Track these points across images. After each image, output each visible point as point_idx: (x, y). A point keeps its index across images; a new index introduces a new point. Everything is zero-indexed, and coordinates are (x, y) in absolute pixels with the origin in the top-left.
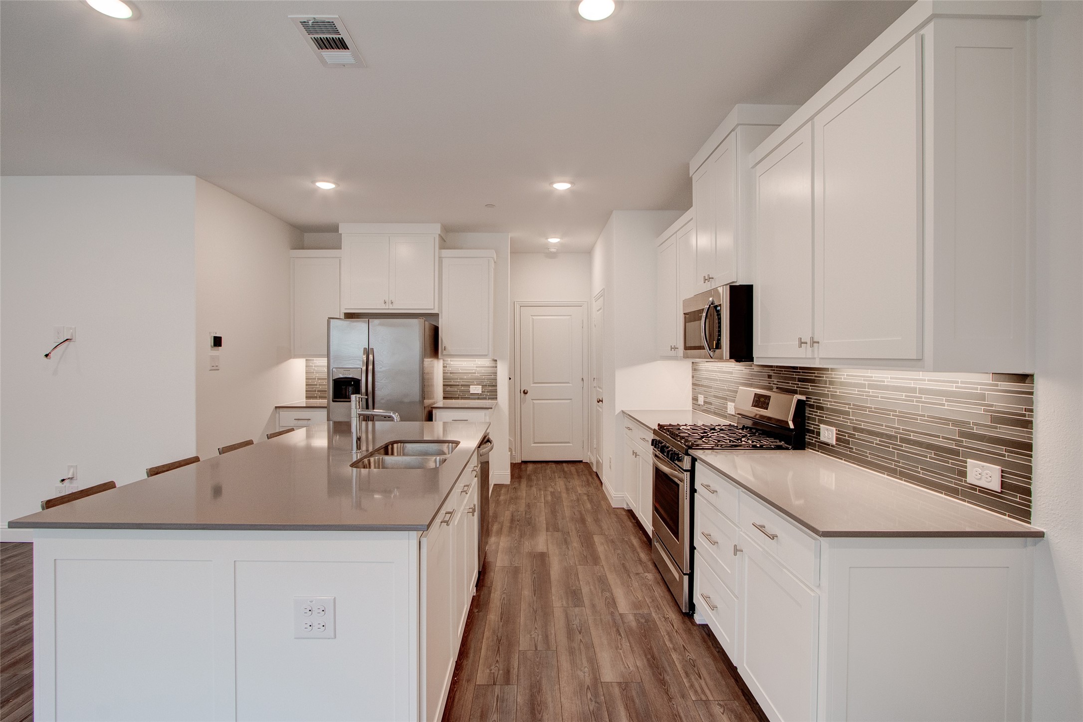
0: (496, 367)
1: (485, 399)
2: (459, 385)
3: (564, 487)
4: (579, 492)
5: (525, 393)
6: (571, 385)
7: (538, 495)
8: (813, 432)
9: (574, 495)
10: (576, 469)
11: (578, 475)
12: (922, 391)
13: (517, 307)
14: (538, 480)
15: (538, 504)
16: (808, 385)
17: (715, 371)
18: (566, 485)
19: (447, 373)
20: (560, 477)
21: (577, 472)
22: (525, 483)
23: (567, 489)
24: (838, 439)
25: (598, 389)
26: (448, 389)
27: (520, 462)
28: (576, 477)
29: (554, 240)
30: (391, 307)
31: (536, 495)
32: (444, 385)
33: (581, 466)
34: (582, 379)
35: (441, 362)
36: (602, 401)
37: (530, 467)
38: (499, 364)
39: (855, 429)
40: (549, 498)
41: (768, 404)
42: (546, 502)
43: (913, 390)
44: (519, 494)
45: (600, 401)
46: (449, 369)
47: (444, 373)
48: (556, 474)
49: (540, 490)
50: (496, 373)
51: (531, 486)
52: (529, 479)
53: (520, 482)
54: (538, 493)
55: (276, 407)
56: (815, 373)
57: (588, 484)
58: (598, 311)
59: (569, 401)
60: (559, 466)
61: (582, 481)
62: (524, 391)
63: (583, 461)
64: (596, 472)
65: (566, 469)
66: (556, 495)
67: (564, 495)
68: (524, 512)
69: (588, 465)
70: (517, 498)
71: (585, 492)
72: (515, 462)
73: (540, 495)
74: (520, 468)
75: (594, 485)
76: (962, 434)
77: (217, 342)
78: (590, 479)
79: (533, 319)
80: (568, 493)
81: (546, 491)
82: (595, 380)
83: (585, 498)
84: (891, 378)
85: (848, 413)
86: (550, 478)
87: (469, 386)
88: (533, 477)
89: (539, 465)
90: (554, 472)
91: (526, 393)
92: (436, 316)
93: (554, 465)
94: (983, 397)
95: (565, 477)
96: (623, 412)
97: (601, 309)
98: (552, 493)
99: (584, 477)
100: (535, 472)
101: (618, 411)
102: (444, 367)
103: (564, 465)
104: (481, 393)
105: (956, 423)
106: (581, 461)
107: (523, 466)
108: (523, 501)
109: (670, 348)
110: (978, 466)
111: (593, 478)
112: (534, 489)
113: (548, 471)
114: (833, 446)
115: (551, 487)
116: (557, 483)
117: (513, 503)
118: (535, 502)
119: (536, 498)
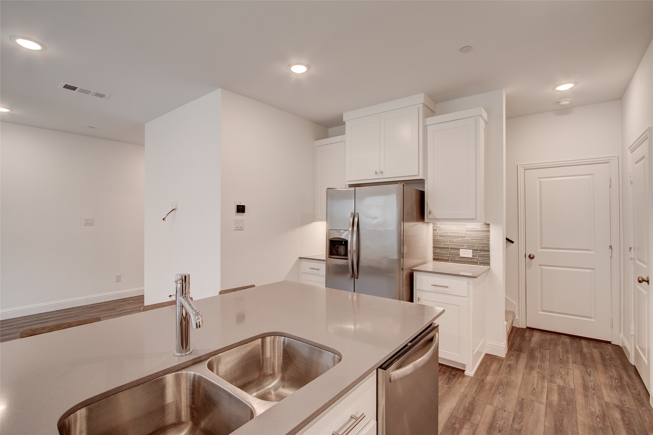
0: (489, 231)
1: (476, 263)
2: (448, 248)
3: (579, 381)
4: (607, 399)
5: (531, 257)
6: (593, 252)
7: (540, 386)
9: (596, 404)
10: (601, 353)
11: (605, 365)
13: (521, 171)
14: (543, 360)
15: (536, 404)
18: (583, 379)
19: (437, 236)
20: (575, 362)
21: (603, 359)
22: (525, 360)
23: (585, 387)
25: (637, 262)
26: (438, 251)
27: (525, 328)
28: (600, 367)
29: (565, 87)
30: (381, 176)
31: (535, 386)
32: (434, 247)
33: (609, 347)
34: (611, 246)
35: (431, 226)
36: (648, 282)
37: (537, 336)
38: (492, 229)
40: (555, 398)
42: (549, 404)
44: (513, 377)
45: (643, 280)
46: (439, 232)
47: (434, 236)
48: (570, 356)
49: (544, 378)
50: (489, 238)
51: (532, 368)
52: (531, 356)
53: (518, 357)
54: (540, 383)
55: (300, 258)
57: (621, 387)
58: (636, 163)
59: (590, 271)
60: (575, 343)
61: (611, 377)
62: (530, 256)
63: (612, 343)
64: (635, 366)
65: (585, 350)
66: (567, 394)
67: (580, 399)
68: (513, 415)
69: (619, 351)
70: (508, 384)
71: (616, 402)
72: (518, 327)
73: (542, 387)
74: (523, 336)
75: (634, 391)
77: (241, 209)
78: (626, 378)
79: (540, 182)
80: (586, 396)
81: (551, 381)
82: (632, 249)
83: (617, 415)
86: (561, 361)
87: (459, 249)
88: (537, 354)
89: (548, 337)
90: (567, 352)
91: (532, 258)
92: (422, 182)
93: (568, 340)
95: (583, 365)
97: (643, 158)
98: (561, 390)
99: (614, 370)
100: (541, 345)
102: (434, 230)
103: (583, 342)
104: (472, 257)
106: (609, 343)
107: (527, 334)
108: (516, 392)
111: (630, 377)
112: (535, 374)
113: (559, 348)
115: (560, 376)
116: (570, 370)
117: (501, 391)
118: (532, 398)
119: (534, 391)
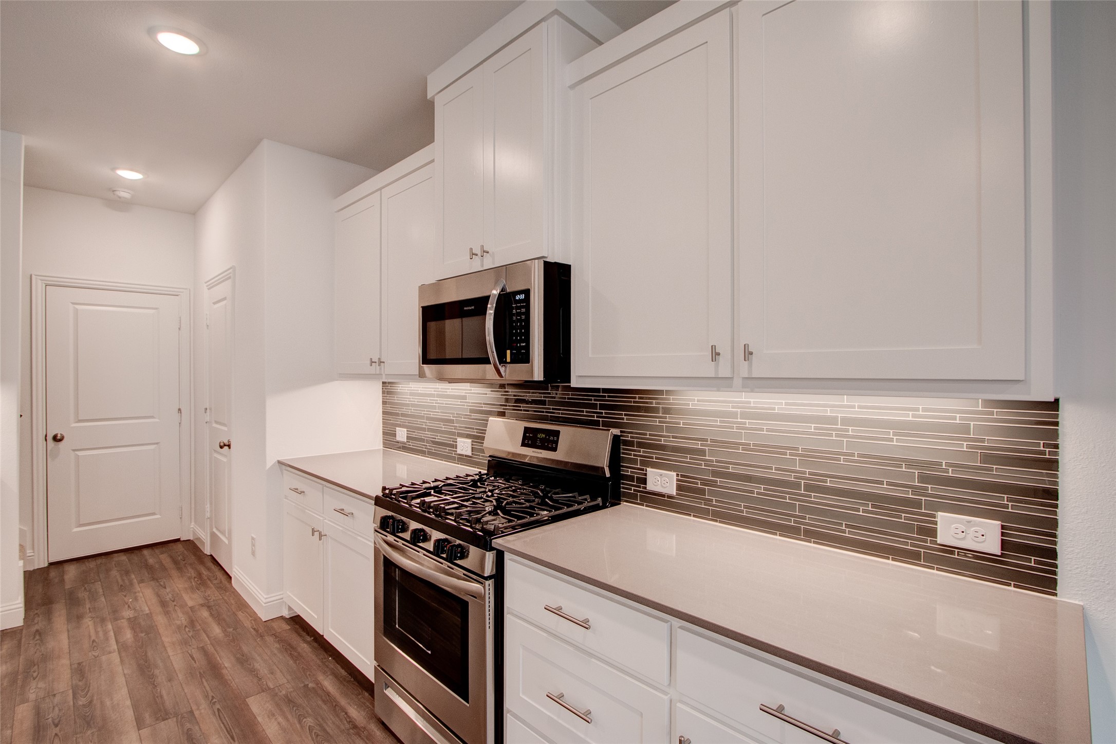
3: (154, 600)
4: (190, 603)
5: (57, 439)
6: (157, 420)
7: (101, 634)
8: (631, 478)
9: (180, 615)
10: (171, 557)
11: (179, 569)
12: (846, 421)
13: (38, 287)
14: (93, 597)
15: (104, 658)
16: (622, 415)
17: (432, 395)
18: (158, 595)
20: (142, 581)
21: (175, 562)
22: (64, 612)
23: (163, 604)
24: (679, 488)
25: (214, 425)
27: (46, 565)
28: (174, 573)
29: (129, 175)
31: (93, 637)
33: (179, 546)
34: (179, 410)
36: (229, 446)
37: (71, 572)
39: (715, 474)
40: (128, 635)
41: (557, 442)
42: (122, 648)
43: (833, 420)
44: (51, 644)
45: (225, 445)
48: (133, 576)
49: (103, 620)
51: (79, 618)
52: (73, 601)
53: (49, 615)
54: (99, 629)
56: (635, 398)
57: (202, 582)
58: (215, 303)
59: (153, 447)
60: (135, 557)
61: (190, 578)
62: (54, 438)
63: (182, 539)
64: (211, 555)
65: (151, 561)
66: (143, 623)
67: (160, 620)
68: (71, 691)
69: (191, 546)
70: (45, 658)
71: (201, 601)
72: (31, 569)
73: (106, 633)
74: (46, 579)
75: (215, 582)
76: (923, 478)
78: (205, 572)
79: (76, 311)
80: (167, 613)
81: (116, 619)
82: (208, 410)
83: (205, 613)
84: (786, 404)
85: (703, 452)
86: (122, 588)
88: (82, 594)
89: (92, 564)
90: (127, 573)
91: (60, 440)
93: (123, 558)
94: (965, 429)
95: (154, 579)
96: (279, 462)
97: (225, 299)
98: (134, 623)
99: (190, 570)
100: (84, 580)
101: (271, 461)
103: (146, 552)
105: (911, 464)
106: (178, 540)
107: (53, 573)
108: (65, 661)
109: (369, 362)
110: (960, 522)
111: (209, 569)
112: (88, 623)
113: (114, 573)
114: (670, 497)
115: (127, 606)
116: (137, 594)
117: (35, 675)
118: (94, 654)
119: (95, 644)
